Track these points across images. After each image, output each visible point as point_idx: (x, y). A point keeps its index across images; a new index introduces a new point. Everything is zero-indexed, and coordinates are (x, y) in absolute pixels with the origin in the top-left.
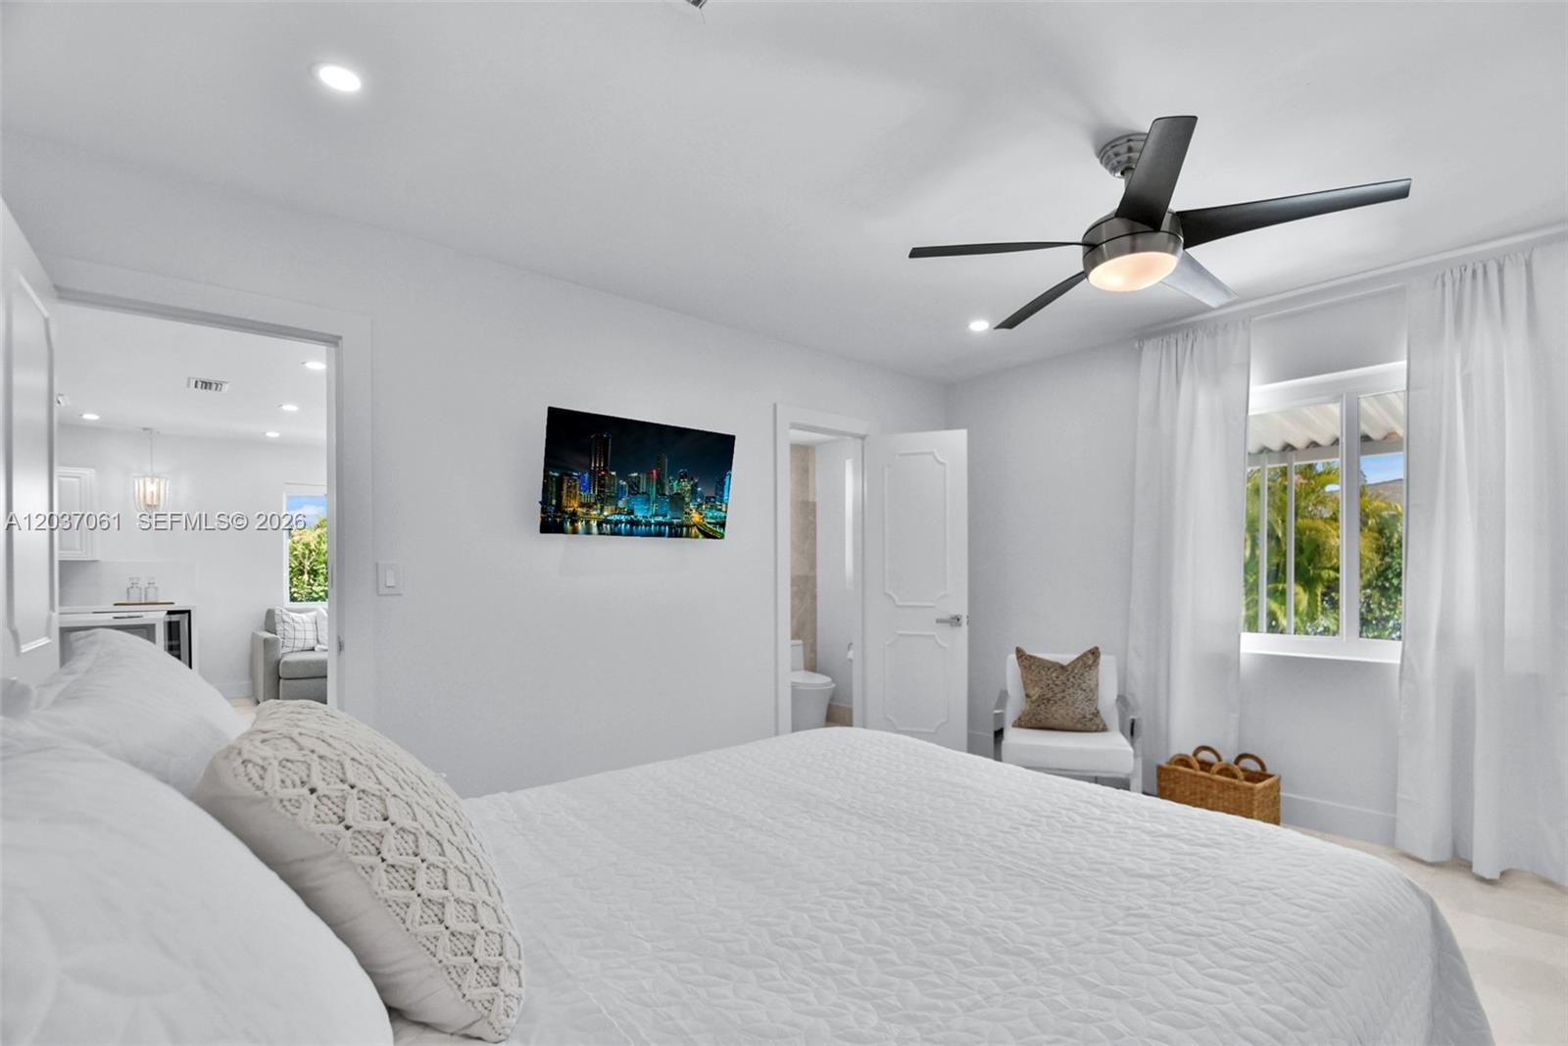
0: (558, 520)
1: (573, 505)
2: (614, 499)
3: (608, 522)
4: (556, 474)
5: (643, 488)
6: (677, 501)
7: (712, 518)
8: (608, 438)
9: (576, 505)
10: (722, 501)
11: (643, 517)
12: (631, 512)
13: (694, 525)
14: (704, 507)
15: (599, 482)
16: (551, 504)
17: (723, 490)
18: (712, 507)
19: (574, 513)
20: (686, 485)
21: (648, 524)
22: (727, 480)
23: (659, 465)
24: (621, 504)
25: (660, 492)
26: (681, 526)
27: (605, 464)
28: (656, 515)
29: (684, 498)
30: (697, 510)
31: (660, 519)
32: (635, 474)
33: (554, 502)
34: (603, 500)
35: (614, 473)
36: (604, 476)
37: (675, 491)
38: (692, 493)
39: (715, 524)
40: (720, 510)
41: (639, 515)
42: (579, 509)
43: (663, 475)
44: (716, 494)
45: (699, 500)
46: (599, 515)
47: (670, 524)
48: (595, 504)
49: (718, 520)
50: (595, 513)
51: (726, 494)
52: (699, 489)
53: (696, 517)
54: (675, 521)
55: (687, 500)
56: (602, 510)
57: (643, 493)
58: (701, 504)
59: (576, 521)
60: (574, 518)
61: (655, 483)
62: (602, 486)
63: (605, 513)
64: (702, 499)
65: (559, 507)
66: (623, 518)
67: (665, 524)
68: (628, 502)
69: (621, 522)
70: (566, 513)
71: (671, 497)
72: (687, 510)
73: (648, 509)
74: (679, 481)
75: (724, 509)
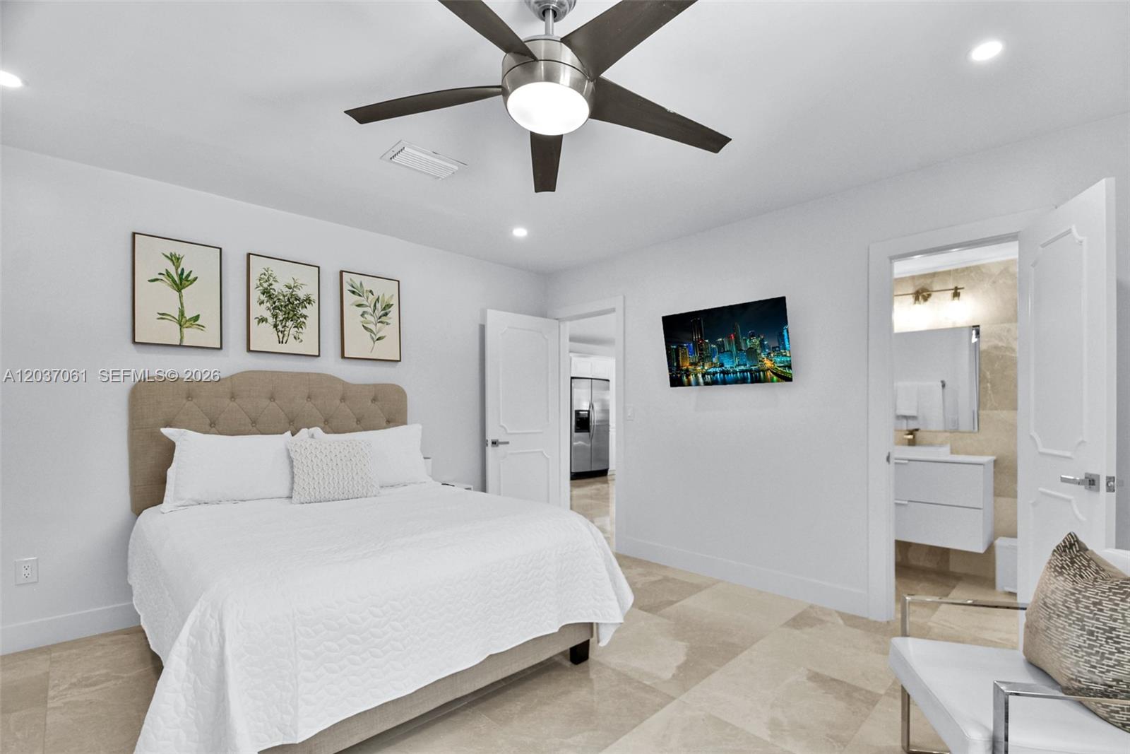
0: (679, 375)
1: (686, 365)
2: (710, 357)
3: (709, 373)
4: (675, 347)
5: (727, 347)
6: (752, 353)
7: (780, 362)
8: (700, 321)
9: (688, 364)
10: (785, 349)
11: (731, 367)
12: (722, 365)
13: (768, 369)
14: (772, 355)
15: (699, 348)
16: (674, 366)
17: (783, 340)
18: (778, 356)
19: (687, 370)
20: (756, 341)
21: (735, 372)
22: (785, 333)
23: (735, 330)
24: (714, 360)
25: (739, 349)
26: (759, 371)
27: (701, 336)
28: (739, 365)
29: (756, 350)
30: (767, 358)
31: (743, 368)
32: (720, 339)
33: (675, 364)
34: (703, 359)
35: (707, 341)
36: (701, 343)
37: (749, 347)
38: (761, 347)
39: (784, 367)
40: (785, 356)
41: (728, 366)
42: (690, 367)
43: (739, 337)
44: (779, 344)
45: (767, 350)
46: (702, 369)
47: (750, 371)
48: (699, 362)
49: (786, 364)
50: (699, 368)
51: (787, 343)
52: (766, 343)
53: (768, 364)
54: (753, 368)
55: (759, 351)
56: (703, 365)
57: (728, 351)
58: (769, 353)
59: (689, 375)
60: (687, 373)
61: (734, 343)
62: (701, 350)
63: (706, 368)
64: (769, 349)
65: (679, 367)
66: (718, 370)
67: (747, 371)
68: (719, 358)
69: (717, 373)
70: (682, 370)
71: (746, 351)
72: (761, 359)
73: (733, 362)
74: (750, 340)
75: (788, 355)
